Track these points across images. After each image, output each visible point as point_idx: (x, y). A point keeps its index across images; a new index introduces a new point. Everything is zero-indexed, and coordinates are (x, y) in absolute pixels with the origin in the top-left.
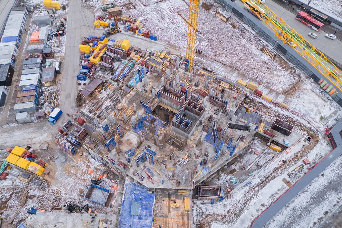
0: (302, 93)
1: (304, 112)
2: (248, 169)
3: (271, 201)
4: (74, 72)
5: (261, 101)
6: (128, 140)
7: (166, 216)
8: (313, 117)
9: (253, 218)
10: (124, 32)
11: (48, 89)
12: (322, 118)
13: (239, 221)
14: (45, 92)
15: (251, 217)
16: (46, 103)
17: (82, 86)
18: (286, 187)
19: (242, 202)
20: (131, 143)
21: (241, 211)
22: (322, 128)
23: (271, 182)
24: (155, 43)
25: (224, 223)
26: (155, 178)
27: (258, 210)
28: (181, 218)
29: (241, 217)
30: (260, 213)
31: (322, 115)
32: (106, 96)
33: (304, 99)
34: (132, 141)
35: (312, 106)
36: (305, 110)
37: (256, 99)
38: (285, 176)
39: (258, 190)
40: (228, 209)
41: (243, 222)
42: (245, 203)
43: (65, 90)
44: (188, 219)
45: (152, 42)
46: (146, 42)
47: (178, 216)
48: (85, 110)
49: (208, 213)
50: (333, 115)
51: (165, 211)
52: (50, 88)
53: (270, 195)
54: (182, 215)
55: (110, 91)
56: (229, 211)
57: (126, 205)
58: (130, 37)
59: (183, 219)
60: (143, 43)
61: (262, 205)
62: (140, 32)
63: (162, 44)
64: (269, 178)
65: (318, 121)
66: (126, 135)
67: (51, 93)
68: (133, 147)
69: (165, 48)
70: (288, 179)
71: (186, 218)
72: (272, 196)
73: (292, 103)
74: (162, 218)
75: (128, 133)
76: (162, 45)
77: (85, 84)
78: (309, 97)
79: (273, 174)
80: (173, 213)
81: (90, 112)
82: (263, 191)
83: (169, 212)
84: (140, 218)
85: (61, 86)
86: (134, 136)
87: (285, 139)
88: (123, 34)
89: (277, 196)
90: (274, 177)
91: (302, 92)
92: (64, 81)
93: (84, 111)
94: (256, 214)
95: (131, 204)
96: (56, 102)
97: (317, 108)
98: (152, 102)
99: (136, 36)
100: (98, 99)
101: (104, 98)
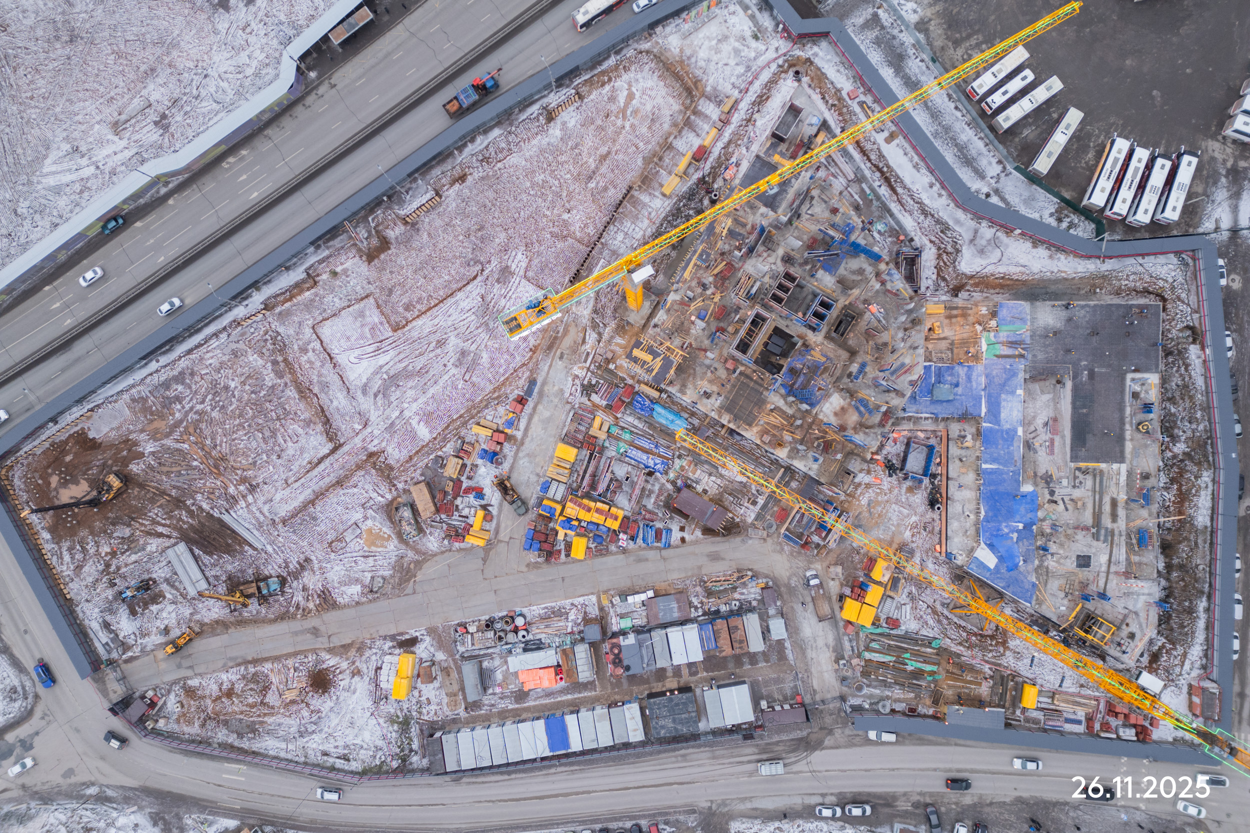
0: (693, 60)
1: (741, 69)
2: (859, 200)
3: (924, 171)
4: (647, 560)
5: (716, 152)
6: (836, 414)
7: (952, 344)
8: (753, 55)
9: (952, 205)
10: (506, 466)
11: (696, 603)
12: (756, 37)
13: (957, 228)
14: (706, 608)
15: (950, 208)
16: (737, 596)
17: (686, 535)
18: (900, 140)
19: (922, 217)
20: (843, 408)
21: (938, 222)
22: (784, 45)
23: (891, 163)
24: (544, 383)
25: (958, 251)
26: (907, 361)
27: (940, 195)
28: (954, 320)
29: (951, 223)
30: (943, 192)
31: (748, 34)
32: (713, 478)
33: (709, 61)
34: (838, 408)
35: (726, 48)
36: (737, 64)
37: (711, 159)
38: (880, 138)
39: (905, 187)
40: (927, 243)
41: (957, 222)
42: (925, 212)
43: (700, 568)
44: (956, 308)
45: (541, 394)
46: (540, 407)
47: (951, 324)
48: (748, 513)
49: (934, 277)
50: (750, 12)
51: (944, 345)
52: (695, 601)
53: (914, 171)
54: (950, 317)
55: (699, 472)
56: (931, 242)
57: (938, 409)
58: (523, 448)
59: (956, 316)
60: (547, 414)
61: (931, 187)
62: (510, 424)
63: (546, 368)
64: (881, 165)
65: (764, 48)
66: (825, 420)
67: (710, 593)
68: (850, 404)
69: (561, 358)
70: (886, 134)
71: (955, 312)
72: (916, 167)
73: (719, 88)
74: (955, 351)
75: (821, 417)
76: (550, 366)
77: (682, 529)
78: (704, 47)
79: (873, 157)
80: (947, 333)
81: (754, 503)
82: (907, 181)
83: (945, 338)
84: (957, 385)
85: (688, 578)
86: (827, 405)
87: (807, 122)
88: (512, 468)
89: (916, 158)
90: (881, 156)
91: (689, 58)
92: (674, 576)
93: (753, 516)
94: (944, 200)
95: (934, 402)
96: (736, 575)
97: (732, 40)
98: (747, 377)
99: (519, 435)
100: (721, 494)
101: (719, 481)
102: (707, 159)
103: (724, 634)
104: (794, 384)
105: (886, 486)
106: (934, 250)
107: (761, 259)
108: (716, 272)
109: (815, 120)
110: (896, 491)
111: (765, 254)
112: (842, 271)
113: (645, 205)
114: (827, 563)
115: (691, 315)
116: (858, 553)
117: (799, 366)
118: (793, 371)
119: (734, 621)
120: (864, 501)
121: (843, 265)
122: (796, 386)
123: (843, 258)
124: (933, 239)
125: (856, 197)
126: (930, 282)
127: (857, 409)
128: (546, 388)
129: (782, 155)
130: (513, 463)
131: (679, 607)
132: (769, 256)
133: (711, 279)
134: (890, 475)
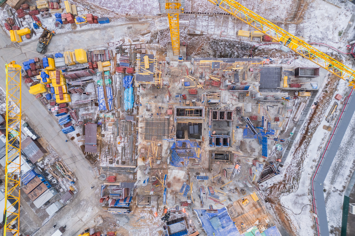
0: (312, 9)
1: (320, 36)
2: (286, 130)
3: (319, 153)
4: (53, 126)
5: (272, 47)
6: (175, 178)
7: (242, 214)
8: (330, 37)
9: (310, 176)
10: (58, 31)
11: (45, 162)
12: (340, 34)
13: (300, 185)
14: (46, 168)
15: (308, 176)
16: (60, 180)
17: (76, 138)
18: (328, 133)
19: (295, 165)
20: (179, 180)
21: (298, 174)
22: (344, 49)
23: (314, 135)
24: (111, 27)
25: (289, 191)
26: (221, 198)
27: (312, 167)
28: (254, 208)
29: (301, 180)
30: (314, 168)
31: (340, 29)
32: (112, 136)
33: (316, 17)
34: (178, 177)
35: (327, 22)
36: (321, 32)
37: (267, 46)
38: (324, 123)
39: (306, 148)
41: (304, 183)
42: (299, 165)
43: (64, 154)
44: (261, 206)
45: (105, 28)
46: (98, 31)
47: (251, 208)
48: (104, 163)
50: (351, 23)
51: (239, 210)
52: (46, 161)
53: (317, 148)
54: (254, 205)
55: (111, 127)
56: (285, 175)
57: (206, 224)
58: (73, 34)
59: (256, 208)
60: (97, 36)
61: (314, 161)
62: (80, 20)
63: (119, 23)
64: (310, 131)
65: (337, 41)
66: (169, 174)
67: (54, 166)
68: (183, 182)
69: (129, 28)
70: (328, 124)
71: (258, 206)
72: (319, 148)
73: (305, 30)
74: (240, 217)
75: (169, 171)
76: (122, 25)
77: (78, 135)
78: (321, 11)
79: (312, 125)
80: (246, 208)
81: (111, 163)
82: (310, 148)
83: (242, 209)
84: (223, 227)
85: (56, 151)
86: (177, 171)
87: (312, 83)
88: (60, 34)
89: (323, 146)
90: (315, 128)
91: (311, 7)
92: (53, 144)
93: (104, 165)
94: (311, 171)
95: (209, 221)
96: (69, 174)
97: (332, 23)
98: (169, 124)
99: (79, 28)
100: (106, 144)
101: (112, 139)
102: (266, 44)
103: (34, 185)
104: (178, 149)
105: (155, 220)
106: (282, 179)
107: (231, 97)
108: (212, 78)
109: (315, 86)
110: (156, 226)
111: (235, 98)
112: (248, 140)
113: (227, 27)
114: (101, 214)
115: (184, 78)
116: (115, 226)
117: (188, 146)
118: (184, 145)
119: (44, 186)
120: (142, 215)
121: (251, 139)
122: (178, 151)
123: (255, 138)
124: (288, 175)
125: (287, 128)
126: (265, 185)
127: (183, 187)
128: (109, 29)
129: (289, 79)
130: (63, 34)
131: (35, 155)
132: (235, 100)
133: (207, 78)
134: (162, 219)
